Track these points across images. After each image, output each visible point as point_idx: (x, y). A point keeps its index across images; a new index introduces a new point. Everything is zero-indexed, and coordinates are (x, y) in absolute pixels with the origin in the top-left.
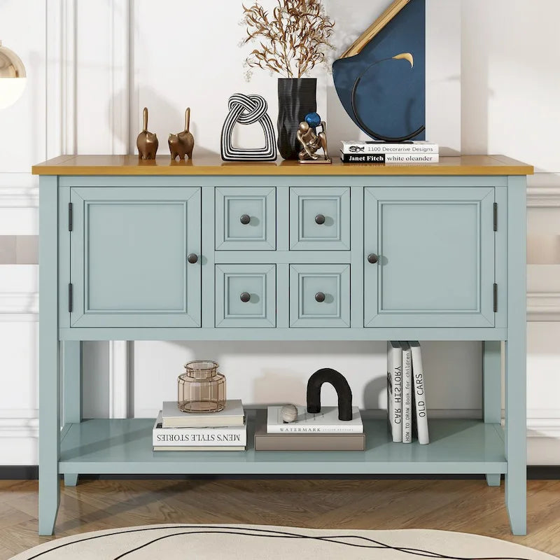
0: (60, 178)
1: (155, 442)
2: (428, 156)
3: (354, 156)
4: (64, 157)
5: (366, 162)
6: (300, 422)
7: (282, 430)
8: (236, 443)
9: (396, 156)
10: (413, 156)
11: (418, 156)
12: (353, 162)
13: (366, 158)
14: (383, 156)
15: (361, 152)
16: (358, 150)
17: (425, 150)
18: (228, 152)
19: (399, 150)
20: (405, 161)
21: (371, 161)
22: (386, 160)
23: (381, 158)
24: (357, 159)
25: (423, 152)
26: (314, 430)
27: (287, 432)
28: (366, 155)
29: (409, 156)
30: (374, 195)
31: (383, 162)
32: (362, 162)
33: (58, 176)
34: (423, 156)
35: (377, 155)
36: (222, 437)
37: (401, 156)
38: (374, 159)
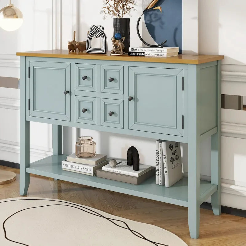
0: (27, 57)
1: (63, 166)
2: (162, 54)
3: (132, 52)
4: (57, 50)
5: (137, 55)
6: (116, 168)
7: (107, 170)
8: (89, 172)
9: (149, 53)
10: (156, 54)
11: (158, 54)
12: (132, 55)
13: (137, 54)
14: (144, 53)
15: (135, 51)
16: (134, 50)
17: (161, 51)
18: (88, 49)
19: (151, 50)
20: (152, 56)
21: (139, 55)
22: (145, 55)
23: (143, 54)
24: (133, 54)
25: (160, 52)
26: (119, 172)
27: (109, 171)
28: (137, 52)
29: (154, 53)
30: (133, 70)
31: (144, 56)
32: (135, 55)
33: (26, 57)
34: (160, 54)
35: (141, 53)
36: (85, 169)
37: (151, 53)
38: (140, 54)
